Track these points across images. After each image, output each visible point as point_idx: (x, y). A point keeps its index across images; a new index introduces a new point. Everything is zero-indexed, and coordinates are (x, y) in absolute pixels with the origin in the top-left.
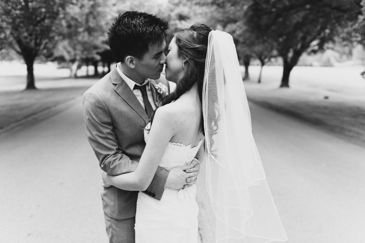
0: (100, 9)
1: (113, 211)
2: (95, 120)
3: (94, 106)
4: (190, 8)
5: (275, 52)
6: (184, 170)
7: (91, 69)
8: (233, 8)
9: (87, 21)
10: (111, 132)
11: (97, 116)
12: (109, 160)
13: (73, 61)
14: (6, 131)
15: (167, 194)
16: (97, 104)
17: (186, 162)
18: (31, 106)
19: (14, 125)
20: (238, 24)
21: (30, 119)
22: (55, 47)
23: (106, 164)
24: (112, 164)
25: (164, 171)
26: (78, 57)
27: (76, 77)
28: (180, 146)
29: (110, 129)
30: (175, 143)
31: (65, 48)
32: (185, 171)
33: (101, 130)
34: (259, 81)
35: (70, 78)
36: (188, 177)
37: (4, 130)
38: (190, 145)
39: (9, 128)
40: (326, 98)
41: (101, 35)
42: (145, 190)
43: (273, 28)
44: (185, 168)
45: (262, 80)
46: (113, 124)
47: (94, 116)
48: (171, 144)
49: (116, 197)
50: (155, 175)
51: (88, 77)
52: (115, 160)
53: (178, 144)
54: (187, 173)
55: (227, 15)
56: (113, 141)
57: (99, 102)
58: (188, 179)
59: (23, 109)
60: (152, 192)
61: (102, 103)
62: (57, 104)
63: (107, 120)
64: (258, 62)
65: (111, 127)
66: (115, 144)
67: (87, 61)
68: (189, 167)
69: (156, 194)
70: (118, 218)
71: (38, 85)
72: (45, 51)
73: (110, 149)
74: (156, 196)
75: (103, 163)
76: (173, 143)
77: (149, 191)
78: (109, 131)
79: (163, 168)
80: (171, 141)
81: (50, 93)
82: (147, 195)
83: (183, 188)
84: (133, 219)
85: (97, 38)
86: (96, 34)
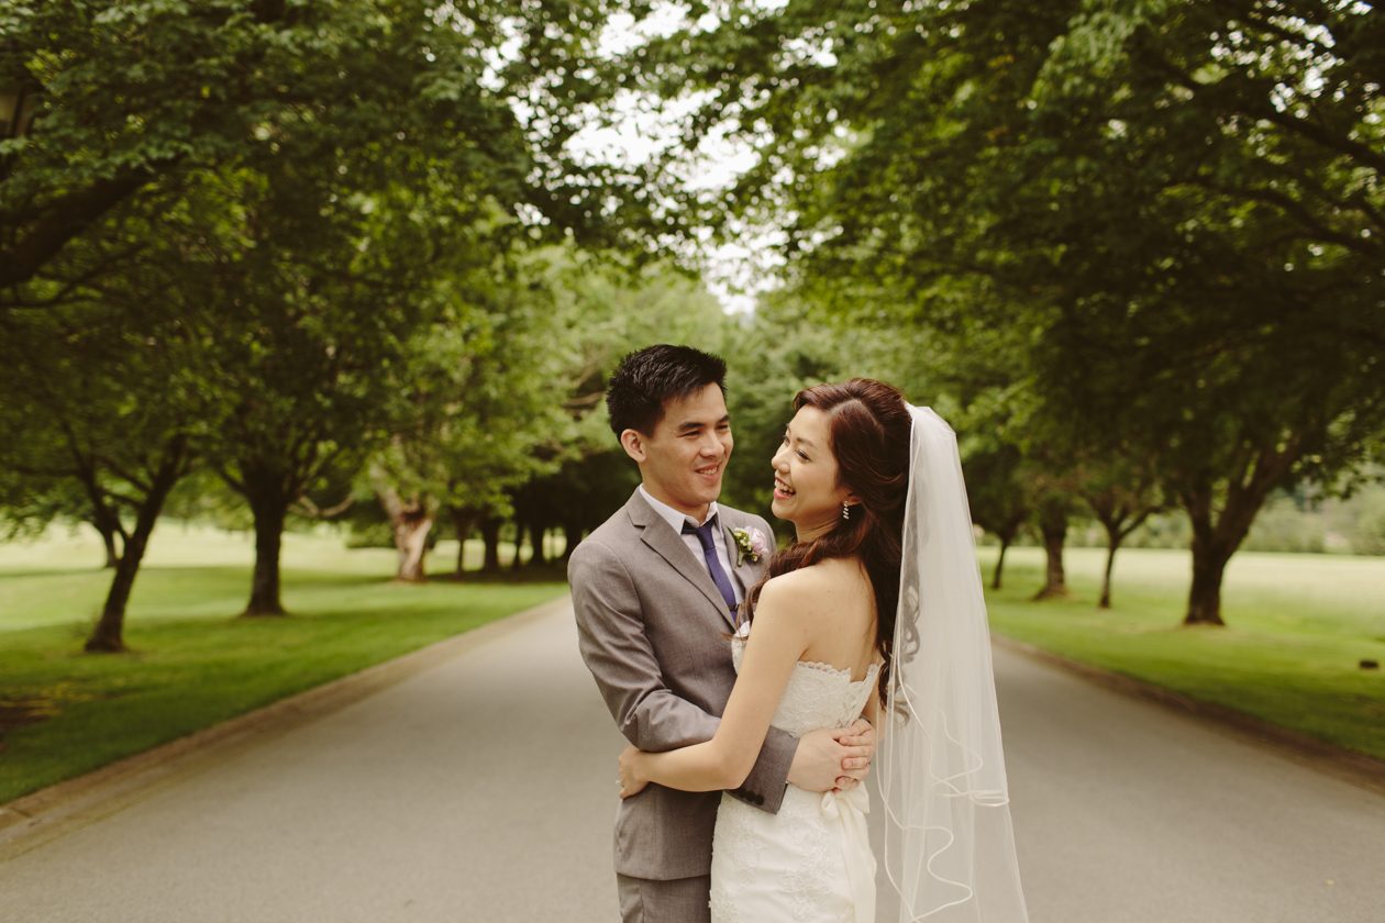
0: (524, 340)
1: (649, 859)
2: (603, 605)
3: (599, 572)
4: (840, 334)
5: (1157, 495)
6: (836, 737)
7: (475, 550)
8: (992, 334)
9: (475, 379)
10: (642, 635)
11: (606, 595)
12: (647, 707)
13: (414, 518)
14: (201, 745)
15: (792, 804)
16: (606, 568)
17: (839, 722)
18: (272, 668)
19: (228, 725)
20: (1012, 390)
21: (275, 708)
22: (358, 467)
23: (639, 715)
24: (654, 716)
25: (786, 737)
26: (434, 504)
27: (421, 576)
28: (825, 670)
29: (638, 627)
30: (811, 663)
31: (390, 470)
32: (838, 740)
33: (617, 628)
34: (1105, 602)
35: (400, 577)
36: (845, 754)
37: (195, 740)
38: (849, 669)
39: (210, 734)
40: (1369, 665)
41: (520, 428)
42: (738, 785)
43: (1141, 402)
44: (839, 733)
45: (1114, 598)
46: (645, 617)
47: (600, 597)
48: (804, 666)
49: (659, 817)
50: (764, 746)
51: (460, 576)
52: (661, 706)
53: (821, 664)
54: (845, 745)
55: (973, 358)
56: (649, 656)
57: (610, 561)
58: (847, 760)
59: (246, 677)
60: (757, 792)
61: (616, 562)
62: (362, 662)
63: (632, 604)
64: (1097, 531)
65: (641, 625)
66: (653, 664)
67: (464, 520)
68: (849, 733)
69: (766, 796)
70: (662, 877)
71: (289, 600)
72: (323, 483)
73: (641, 676)
74: (766, 802)
75: (630, 716)
76: (808, 663)
77: (748, 789)
78: (637, 631)
79: (784, 732)
80: (803, 657)
81: (334, 628)
82: (742, 801)
83: (834, 790)
84: (706, 880)
85: (506, 437)
86: (503, 423)
